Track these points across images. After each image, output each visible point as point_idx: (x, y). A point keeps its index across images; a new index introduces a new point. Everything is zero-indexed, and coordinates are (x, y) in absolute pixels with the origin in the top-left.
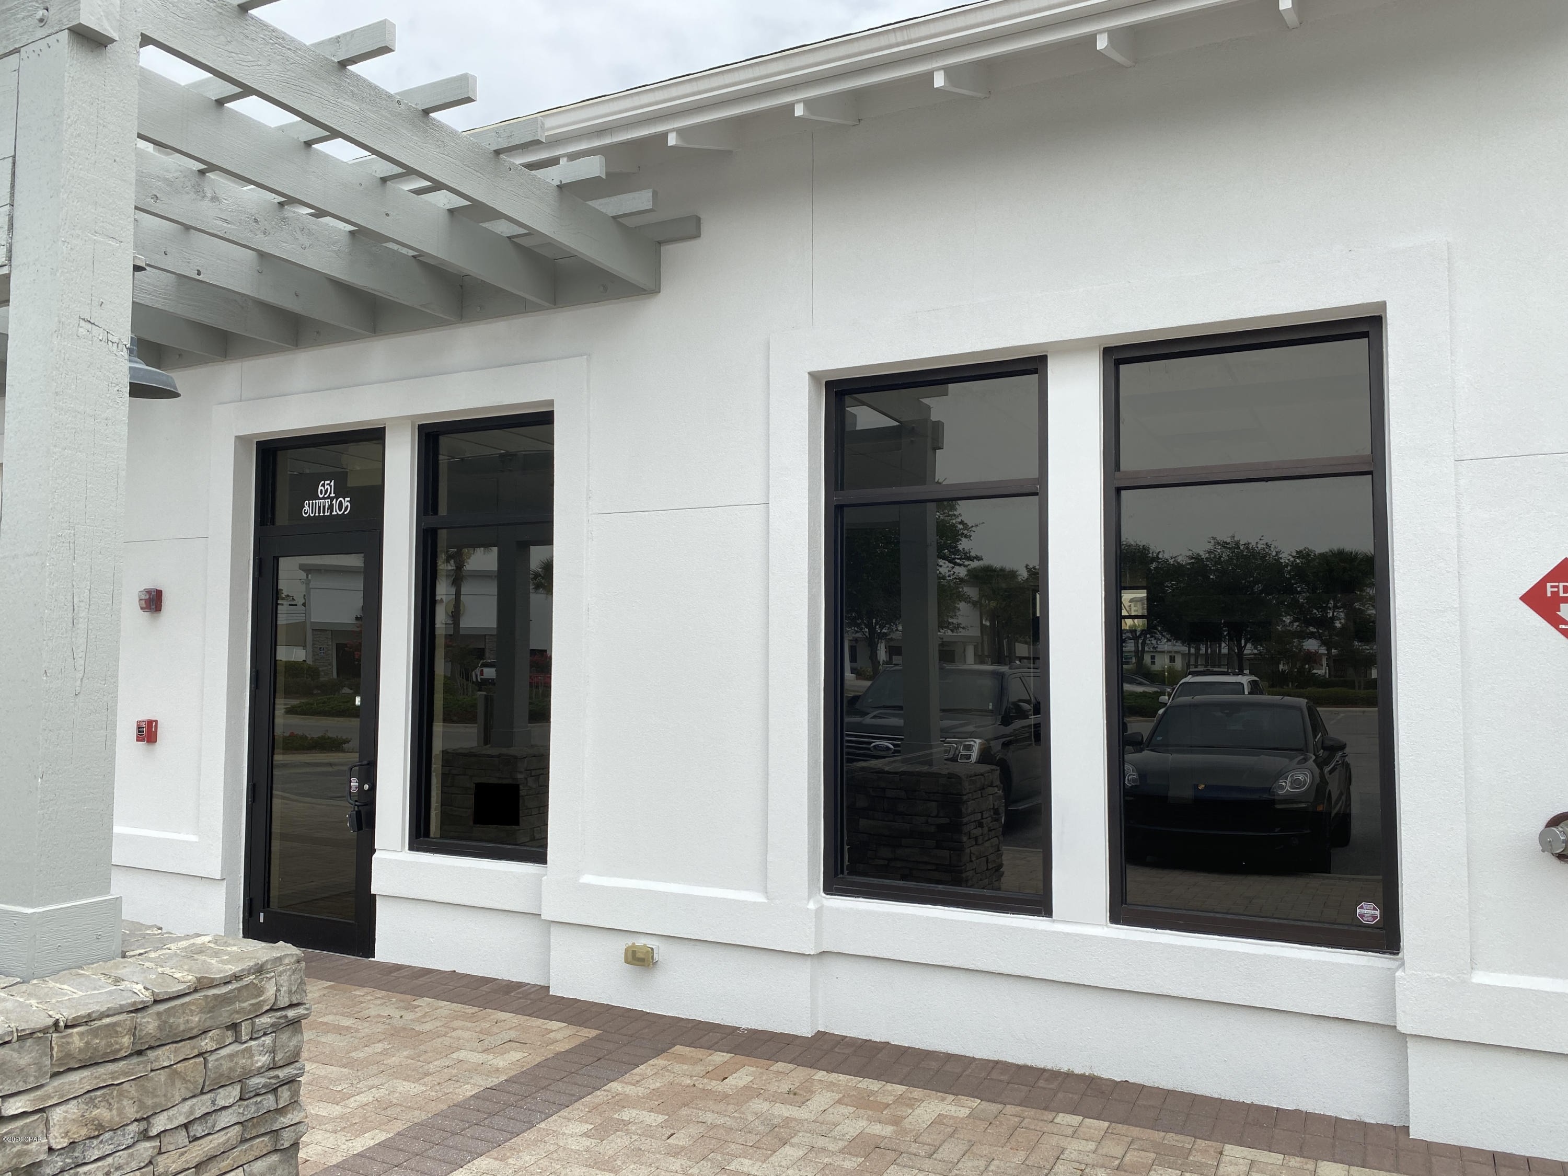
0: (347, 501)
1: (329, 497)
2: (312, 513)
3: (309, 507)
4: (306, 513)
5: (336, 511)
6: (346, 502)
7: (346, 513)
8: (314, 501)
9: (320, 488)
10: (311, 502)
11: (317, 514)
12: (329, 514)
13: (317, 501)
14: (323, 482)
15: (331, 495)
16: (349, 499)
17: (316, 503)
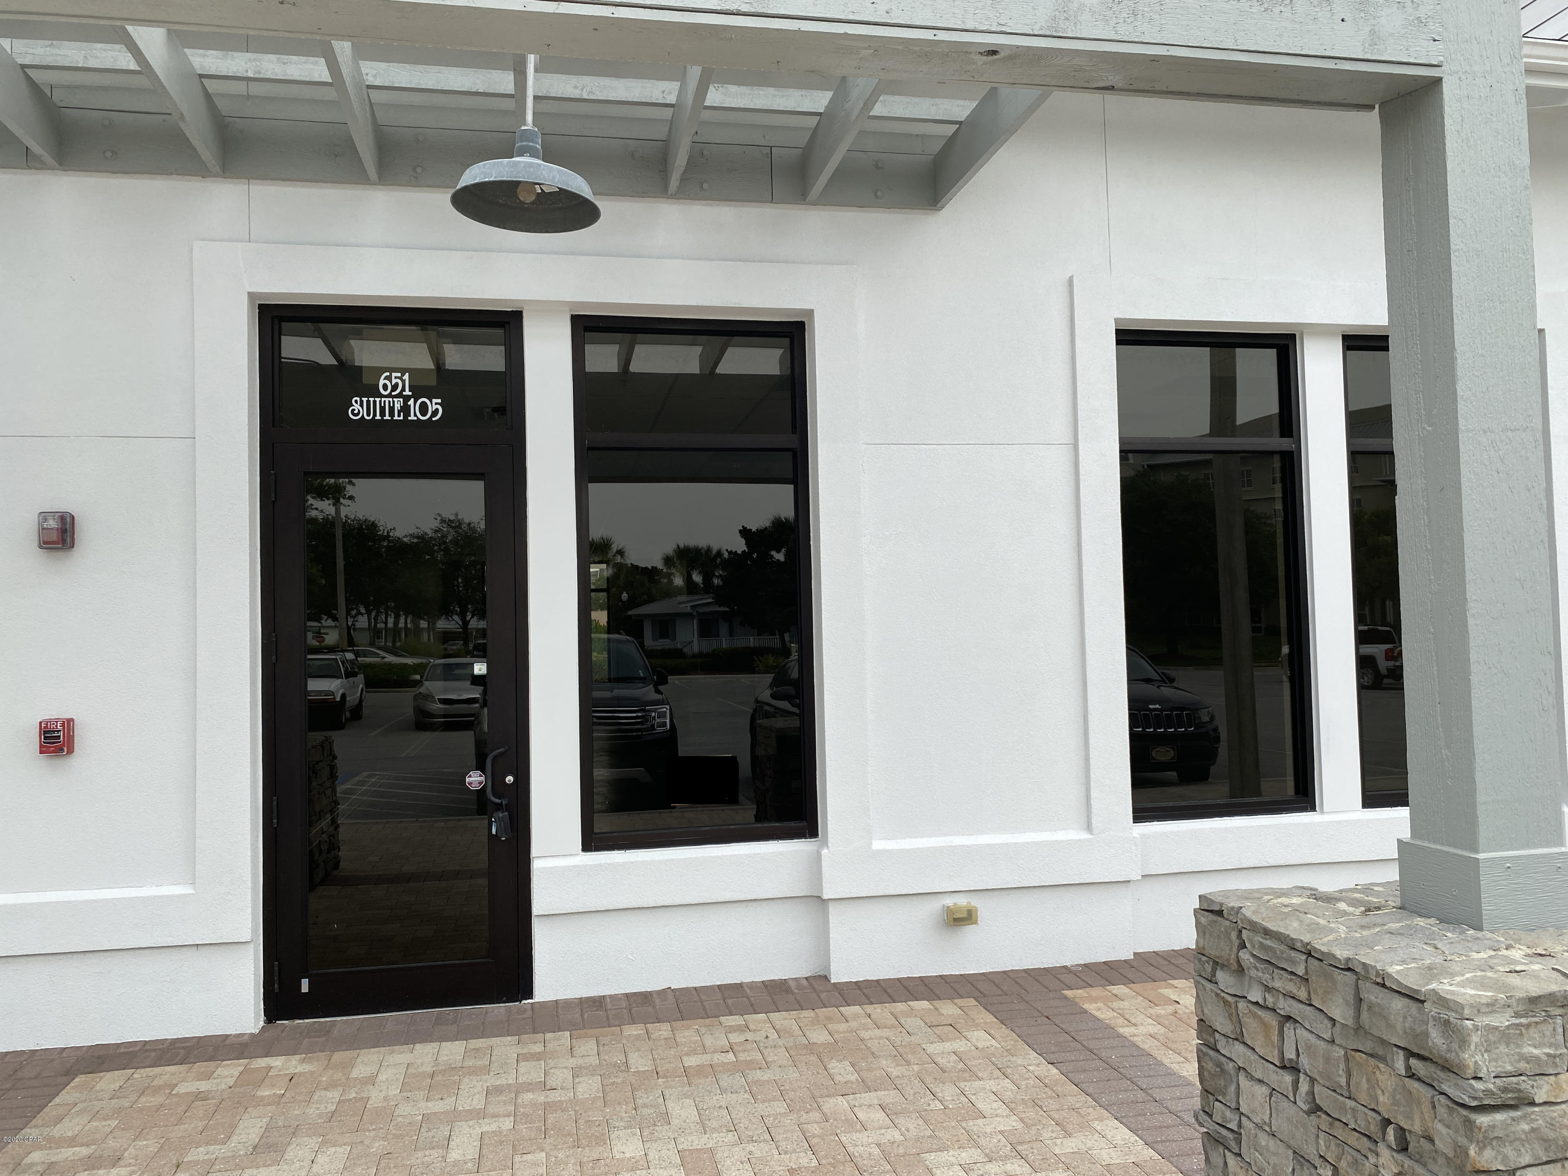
0: (436, 404)
1: (400, 395)
2: (368, 415)
3: (362, 405)
4: (355, 415)
5: (415, 415)
6: (434, 405)
7: (434, 419)
8: (371, 399)
9: (382, 382)
10: (365, 399)
11: (378, 417)
12: (401, 418)
13: (378, 400)
14: (388, 374)
15: (404, 393)
16: (439, 401)
17: (375, 402)
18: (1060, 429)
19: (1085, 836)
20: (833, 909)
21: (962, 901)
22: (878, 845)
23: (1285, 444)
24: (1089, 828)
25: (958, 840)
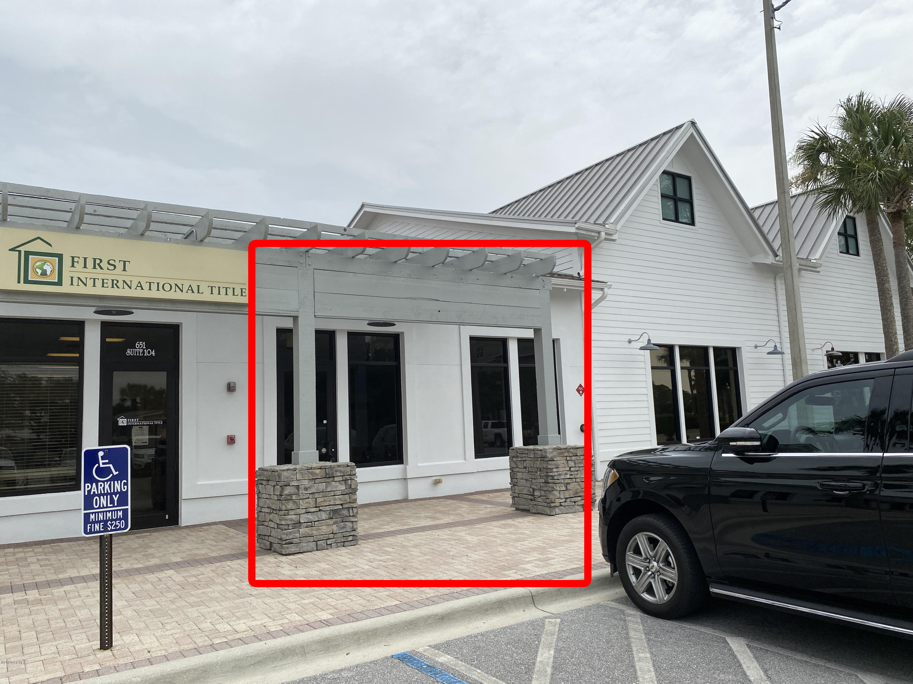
18: (458, 361)
19: (464, 461)
20: (409, 481)
21: (438, 478)
22: (419, 465)
23: (505, 365)
24: (465, 459)
25: (436, 463)
